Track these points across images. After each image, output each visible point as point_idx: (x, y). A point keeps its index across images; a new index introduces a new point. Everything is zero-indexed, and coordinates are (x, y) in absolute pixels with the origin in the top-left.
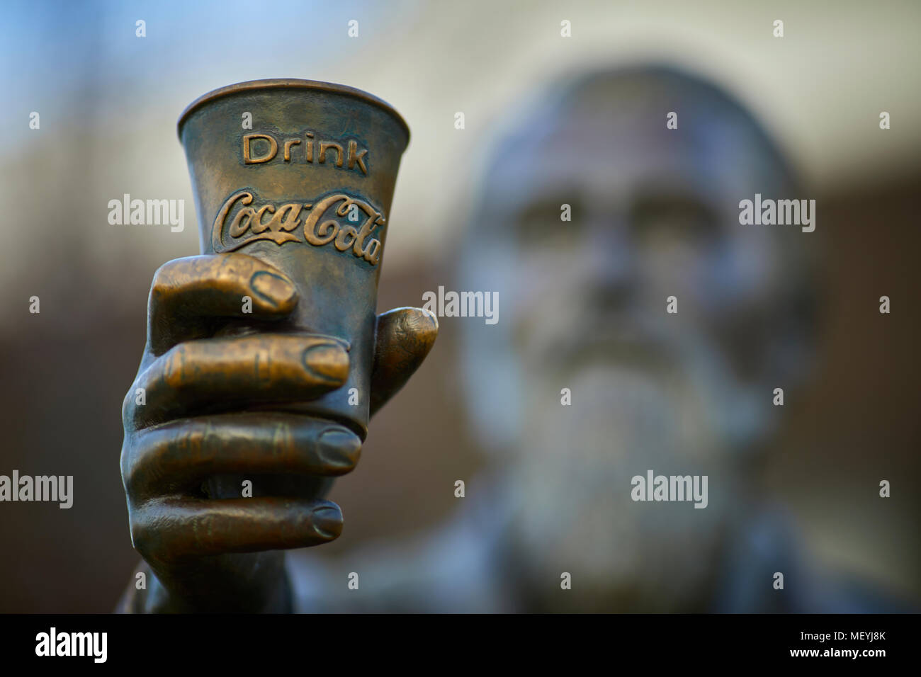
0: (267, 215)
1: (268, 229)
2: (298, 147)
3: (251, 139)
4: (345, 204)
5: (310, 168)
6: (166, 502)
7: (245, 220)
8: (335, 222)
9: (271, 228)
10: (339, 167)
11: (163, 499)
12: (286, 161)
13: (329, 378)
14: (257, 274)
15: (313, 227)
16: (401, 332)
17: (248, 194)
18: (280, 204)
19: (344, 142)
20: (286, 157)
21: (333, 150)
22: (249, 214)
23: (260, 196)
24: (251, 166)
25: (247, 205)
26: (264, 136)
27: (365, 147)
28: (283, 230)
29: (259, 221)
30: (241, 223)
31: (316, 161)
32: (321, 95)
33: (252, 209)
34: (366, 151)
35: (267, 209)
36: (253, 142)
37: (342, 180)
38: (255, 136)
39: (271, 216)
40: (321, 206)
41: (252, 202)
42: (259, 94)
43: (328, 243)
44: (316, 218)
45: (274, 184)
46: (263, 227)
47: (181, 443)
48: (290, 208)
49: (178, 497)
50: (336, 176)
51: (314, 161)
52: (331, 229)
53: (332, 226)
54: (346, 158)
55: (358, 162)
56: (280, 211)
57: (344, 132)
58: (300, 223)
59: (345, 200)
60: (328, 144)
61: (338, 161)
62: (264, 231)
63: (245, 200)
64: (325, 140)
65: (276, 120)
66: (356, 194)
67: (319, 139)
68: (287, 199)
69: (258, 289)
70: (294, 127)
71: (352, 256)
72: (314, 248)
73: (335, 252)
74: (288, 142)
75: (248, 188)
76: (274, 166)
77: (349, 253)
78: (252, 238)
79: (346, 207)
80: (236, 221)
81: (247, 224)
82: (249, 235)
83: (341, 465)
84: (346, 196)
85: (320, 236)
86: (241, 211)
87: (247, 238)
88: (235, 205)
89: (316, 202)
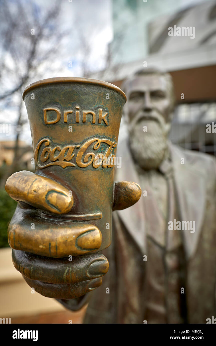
0: (57, 152)
1: (58, 160)
2: (71, 115)
3: (47, 111)
4: (97, 143)
5: (78, 126)
7: (47, 153)
8: (92, 153)
9: (59, 159)
10: (93, 124)
12: (65, 123)
14: (49, 192)
15: (81, 158)
16: (125, 195)
17: (47, 140)
18: (63, 146)
19: (95, 110)
20: (65, 121)
21: (90, 115)
22: (48, 151)
23: (53, 141)
24: (48, 125)
25: (48, 146)
26: (54, 109)
27: (107, 111)
28: (65, 160)
29: (53, 155)
30: (45, 155)
31: (81, 122)
32: (83, 85)
33: (50, 148)
34: (107, 113)
35: (56, 149)
36: (49, 112)
37: (95, 130)
38: (50, 109)
39: (59, 152)
40: (84, 145)
41: (49, 144)
42: (50, 86)
44: (83, 153)
45: (60, 135)
46: (55, 158)
48: (69, 148)
50: (92, 129)
52: (90, 157)
54: (97, 119)
55: (103, 120)
56: (63, 150)
57: (95, 105)
58: (74, 156)
59: (97, 141)
60: (87, 112)
61: (93, 121)
62: (56, 161)
63: (46, 143)
64: (85, 110)
65: (60, 100)
66: (103, 136)
67: (82, 110)
68: (67, 143)
69: (50, 202)
70: (69, 103)
71: (102, 168)
72: (82, 169)
73: (93, 169)
74: (66, 112)
75: (47, 137)
76: (59, 126)
77: (101, 167)
78: (51, 164)
79: (98, 144)
80: (43, 153)
81: (48, 156)
82: (49, 162)
83: (99, 275)
84: (97, 139)
85: (84, 162)
86: (45, 149)
87: (48, 163)
88: (43, 145)
89: (81, 144)
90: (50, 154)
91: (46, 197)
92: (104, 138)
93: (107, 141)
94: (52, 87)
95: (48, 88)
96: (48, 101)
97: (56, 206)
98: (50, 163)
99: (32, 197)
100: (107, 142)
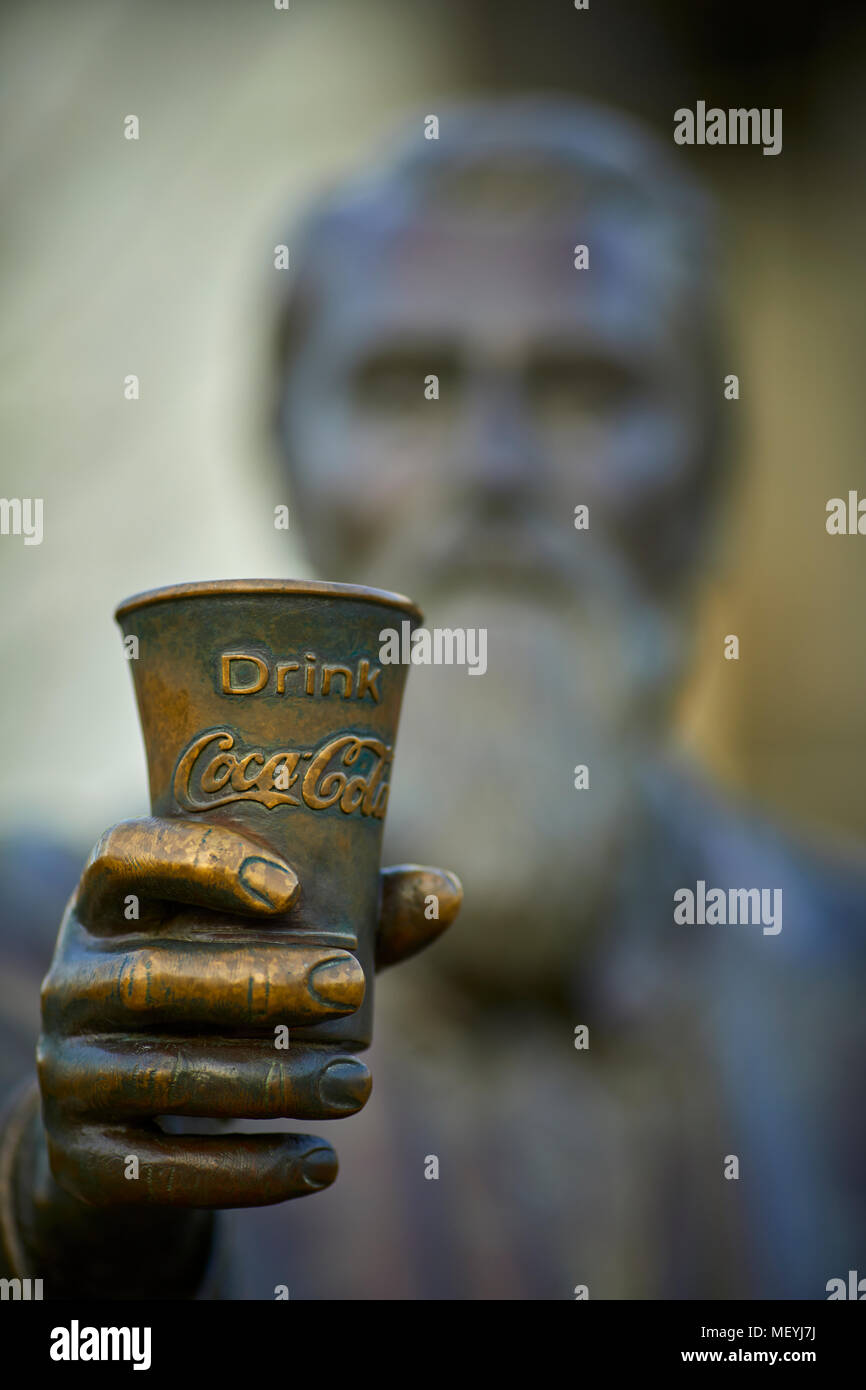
0: (253, 765)
1: (255, 786)
2: (295, 674)
3: (232, 660)
4: (354, 747)
5: (310, 702)
6: (105, 1135)
7: (223, 769)
8: (340, 775)
9: (258, 785)
10: (346, 699)
11: (102, 1130)
12: (279, 693)
13: (340, 1004)
14: (248, 861)
15: (313, 783)
17: (227, 735)
18: (270, 752)
19: (352, 662)
20: (280, 689)
21: (340, 676)
22: (228, 763)
23: (244, 738)
24: (232, 696)
25: (227, 750)
26: (251, 658)
27: (378, 666)
28: (274, 788)
29: (242, 775)
30: (217, 772)
31: (318, 693)
33: (232, 755)
34: (378, 671)
35: (253, 759)
36: (236, 665)
37: (350, 716)
38: (239, 656)
39: (258, 767)
40: (323, 754)
41: (233, 747)
43: (333, 804)
44: (318, 772)
45: (264, 724)
46: (249, 782)
47: (141, 1079)
48: (285, 759)
49: (122, 1129)
50: (342, 711)
51: (316, 693)
52: (336, 784)
53: (338, 780)
54: (355, 685)
55: (369, 689)
56: (271, 762)
57: (353, 650)
58: (297, 779)
59: (353, 742)
60: (333, 668)
61: (345, 691)
62: (249, 789)
63: (222, 743)
64: (331, 662)
65: (267, 636)
66: (366, 732)
67: (323, 663)
68: (280, 745)
69: (250, 883)
70: (290, 646)
71: (360, 816)
72: (315, 812)
73: (341, 815)
74: (282, 667)
75: (227, 727)
76: (262, 700)
77: (357, 814)
78: (233, 797)
79: (355, 752)
80: (210, 768)
81: (226, 777)
82: (228, 792)
83: (347, 1107)
84: (354, 737)
85: (322, 796)
86: (218, 757)
87: (225, 795)
88: (209, 748)
89: (317, 748)
90: (236, 772)
91: (240, 872)
92: (368, 735)
93: (375, 744)
94: (251, 603)
95: (238, 603)
96: (237, 635)
97: (264, 893)
98: (230, 794)
99: (209, 869)
100: (375, 748)
